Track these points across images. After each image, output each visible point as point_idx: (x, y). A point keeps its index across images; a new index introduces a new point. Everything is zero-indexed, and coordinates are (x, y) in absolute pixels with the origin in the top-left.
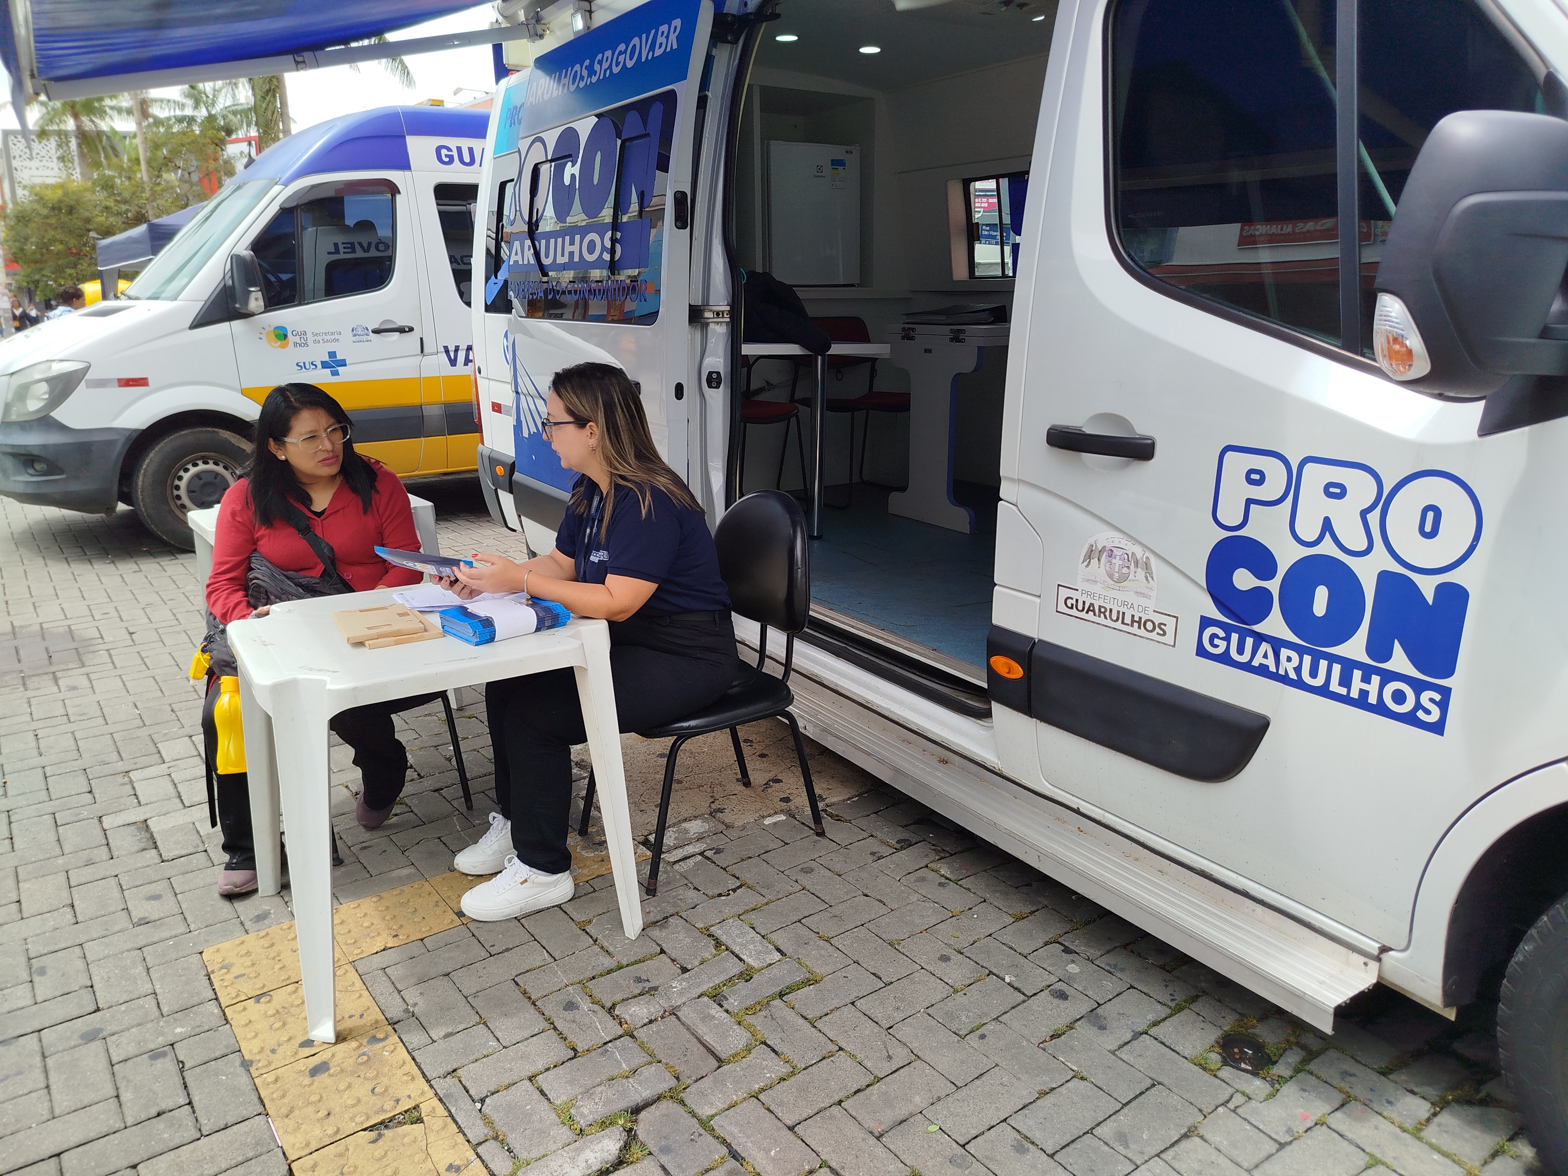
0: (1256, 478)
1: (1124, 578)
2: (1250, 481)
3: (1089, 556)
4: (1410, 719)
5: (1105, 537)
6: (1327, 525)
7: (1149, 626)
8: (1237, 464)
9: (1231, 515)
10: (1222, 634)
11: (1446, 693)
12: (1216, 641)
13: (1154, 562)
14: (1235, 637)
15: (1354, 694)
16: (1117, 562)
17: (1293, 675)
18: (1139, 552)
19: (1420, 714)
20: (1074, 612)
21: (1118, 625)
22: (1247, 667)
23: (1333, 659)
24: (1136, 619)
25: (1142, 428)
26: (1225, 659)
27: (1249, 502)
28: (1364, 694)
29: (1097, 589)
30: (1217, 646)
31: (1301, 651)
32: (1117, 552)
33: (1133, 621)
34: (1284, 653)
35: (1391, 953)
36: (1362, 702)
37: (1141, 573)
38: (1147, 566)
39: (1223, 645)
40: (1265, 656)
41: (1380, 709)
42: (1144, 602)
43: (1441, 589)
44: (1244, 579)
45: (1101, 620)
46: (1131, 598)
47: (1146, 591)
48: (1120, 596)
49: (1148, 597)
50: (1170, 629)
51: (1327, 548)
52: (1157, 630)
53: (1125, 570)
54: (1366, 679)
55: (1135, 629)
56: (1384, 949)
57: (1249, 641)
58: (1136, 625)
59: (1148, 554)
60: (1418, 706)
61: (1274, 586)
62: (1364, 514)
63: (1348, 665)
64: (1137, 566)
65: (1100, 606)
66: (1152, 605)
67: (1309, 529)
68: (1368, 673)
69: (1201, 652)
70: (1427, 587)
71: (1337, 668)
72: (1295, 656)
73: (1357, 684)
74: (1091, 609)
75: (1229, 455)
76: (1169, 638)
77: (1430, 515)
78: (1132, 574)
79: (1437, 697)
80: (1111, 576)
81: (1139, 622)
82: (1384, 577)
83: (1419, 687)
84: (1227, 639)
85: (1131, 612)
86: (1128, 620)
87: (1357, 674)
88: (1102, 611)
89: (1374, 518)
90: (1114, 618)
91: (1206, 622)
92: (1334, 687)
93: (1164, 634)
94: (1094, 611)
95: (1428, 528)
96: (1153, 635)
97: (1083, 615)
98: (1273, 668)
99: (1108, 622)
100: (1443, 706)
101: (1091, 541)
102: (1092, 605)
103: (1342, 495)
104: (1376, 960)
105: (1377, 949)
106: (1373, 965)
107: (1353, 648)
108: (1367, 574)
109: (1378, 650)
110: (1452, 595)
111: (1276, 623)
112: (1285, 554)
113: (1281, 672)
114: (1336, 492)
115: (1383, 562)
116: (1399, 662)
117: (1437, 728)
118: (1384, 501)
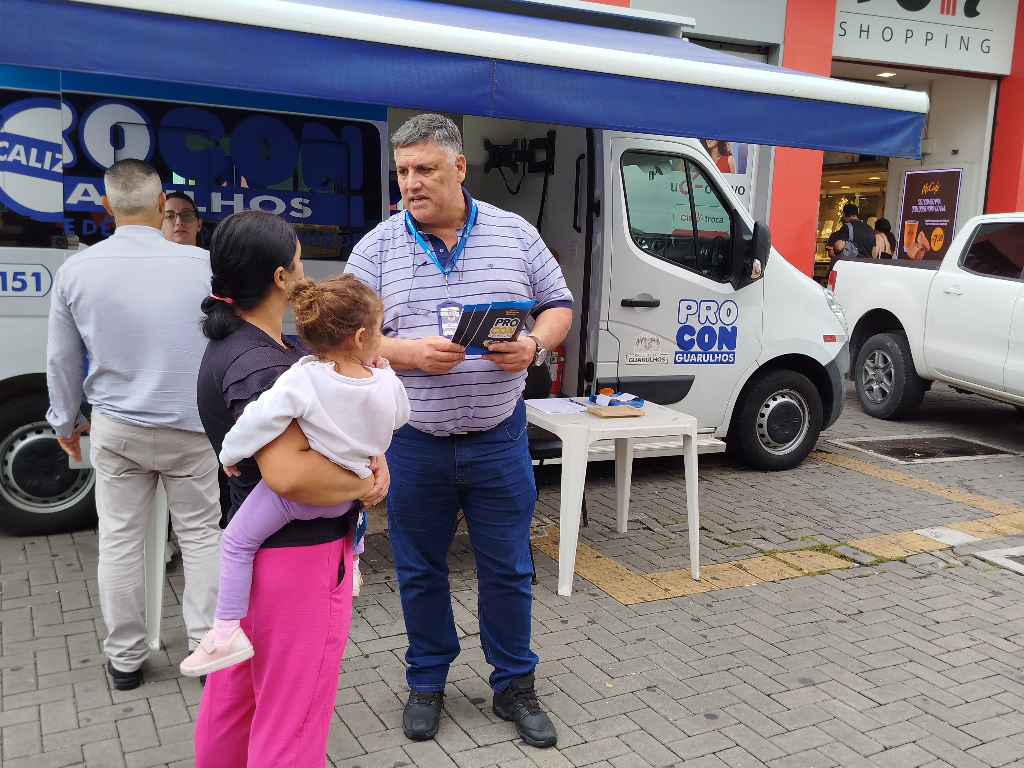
1: (650, 346)
2: (688, 309)
3: (638, 342)
4: (728, 362)
5: (643, 334)
6: (707, 318)
7: (659, 359)
8: (684, 304)
9: (683, 320)
10: (681, 355)
11: (734, 353)
12: (680, 358)
13: (660, 339)
15: (716, 361)
16: (648, 342)
17: (701, 361)
18: (654, 337)
19: (730, 360)
20: (633, 363)
21: (649, 362)
22: (689, 363)
23: (710, 353)
25: (655, 297)
26: (683, 362)
27: (688, 315)
29: (641, 352)
31: (703, 353)
32: (647, 338)
33: (654, 359)
36: (717, 362)
37: (656, 343)
38: (658, 341)
39: (681, 358)
41: (722, 362)
42: (657, 352)
43: (732, 328)
44: (687, 337)
45: (643, 363)
46: (653, 352)
47: (658, 349)
48: (649, 353)
49: (659, 350)
50: (666, 359)
51: (708, 324)
52: (662, 360)
53: (651, 344)
55: (655, 362)
57: (689, 355)
59: (658, 337)
60: (729, 358)
61: (695, 337)
62: (715, 313)
63: (714, 353)
64: (654, 341)
66: (660, 352)
67: (703, 320)
68: (718, 354)
69: (676, 362)
70: (729, 328)
72: (701, 355)
74: (639, 360)
75: (682, 302)
76: (666, 362)
78: (653, 345)
79: (733, 355)
80: (646, 347)
81: (656, 359)
82: (721, 328)
83: (729, 353)
85: (654, 357)
87: (716, 355)
88: (643, 359)
89: (717, 314)
91: (677, 353)
92: (711, 360)
93: (664, 361)
95: (728, 314)
96: (661, 362)
98: (695, 361)
100: (734, 356)
101: (639, 337)
103: (710, 309)
104: (714, 432)
105: (714, 429)
106: (713, 434)
107: (715, 349)
108: (716, 328)
109: (720, 347)
110: (734, 329)
111: (696, 348)
112: (698, 328)
113: (698, 361)
114: (708, 308)
115: (720, 324)
116: (725, 349)
117: (733, 363)
118: (719, 309)
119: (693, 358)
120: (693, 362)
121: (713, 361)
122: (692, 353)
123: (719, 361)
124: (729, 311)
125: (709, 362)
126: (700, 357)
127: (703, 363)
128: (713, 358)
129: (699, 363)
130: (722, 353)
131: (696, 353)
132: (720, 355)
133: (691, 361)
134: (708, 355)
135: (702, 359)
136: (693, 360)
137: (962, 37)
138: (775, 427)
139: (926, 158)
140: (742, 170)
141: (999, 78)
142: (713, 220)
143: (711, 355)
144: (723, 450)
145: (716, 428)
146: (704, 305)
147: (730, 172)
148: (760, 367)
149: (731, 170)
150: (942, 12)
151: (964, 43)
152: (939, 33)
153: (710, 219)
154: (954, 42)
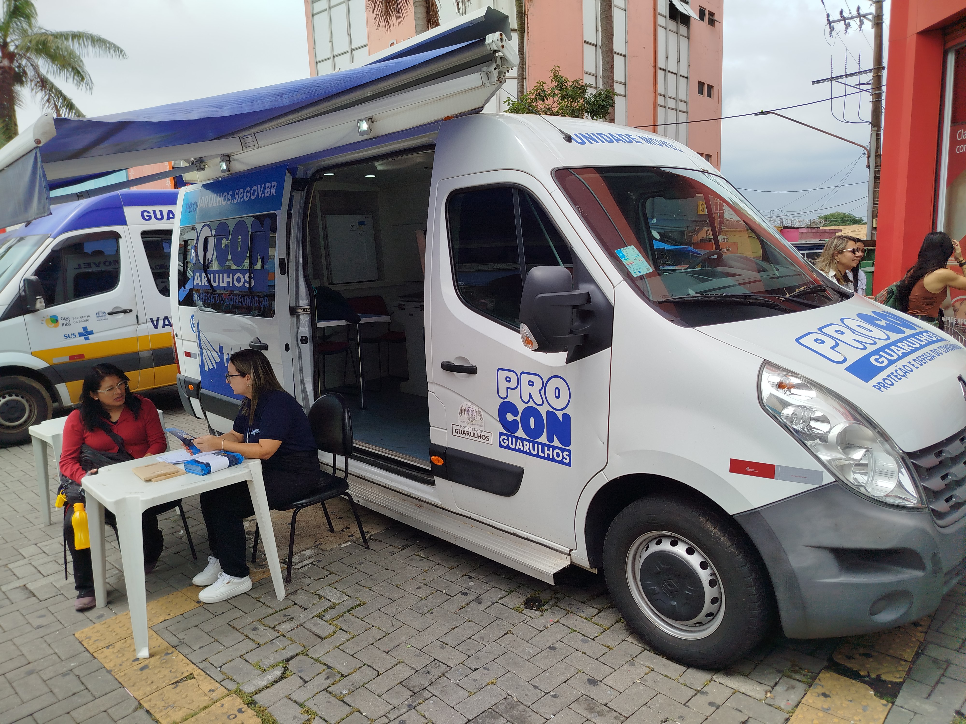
0: (508, 380)
1: (473, 420)
2: (507, 381)
3: (461, 412)
4: (561, 462)
5: (466, 404)
6: (530, 396)
7: (484, 437)
8: (503, 375)
9: (503, 393)
10: (506, 438)
11: (569, 451)
12: (505, 441)
13: (482, 412)
14: (510, 438)
15: (546, 455)
16: (470, 413)
18: (477, 409)
19: (564, 460)
20: (458, 435)
21: (474, 438)
22: (514, 450)
24: (479, 435)
25: (472, 362)
26: (508, 447)
27: (508, 388)
28: (548, 455)
29: (465, 425)
30: (505, 443)
31: (529, 441)
32: (470, 410)
33: (478, 436)
34: (525, 443)
35: (573, 551)
36: (548, 458)
37: (479, 417)
38: (480, 414)
39: (507, 442)
40: (520, 445)
41: (553, 460)
42: (481, 428)
43: (563, 416)
44: (510, 417)
45: (468, 437)
46: (477, 427)
47: (481, 424)
48: (474, 427)
49: (482, 426)
50: (490, 438)
51: (531, 404)
52: (486, 439)
54: (548, 450)
55: (479, 439)
56: (571, 550)
57: (514, 440)
58: (479, 437)
59: (480, 410)
60: (563, 457)
61: (518, 418)
62: (540, 391)
63: (543, 445)
64: (477, 415)
65: (467, 432)
66: (483, 429)
67: (526, 398)
68: (549, 447)
69: (501, 446)
70: (559, 414)
71: (540, 446)
72: (527, 443)
73: (546, 452)
75: (500, 372)
76: (490, 442)
77: (557, 390)
78: (476, 418)
79: (568, 453)
80: (469, 419)
81: (480, 436)
82: (548, 412)
83: (563, 450)
84: (508, 440)
85: (477, 433)
86: (477, 436)
88: (468, 433)
89: (543, 392)
90: (472, 436)
91: (501, 434)
92: (540, 454)
93: (489, 440)
94: (465, 433)
95: (557, 395)
96: (485, 441)
97: (461, 435)
98: (522, 449)
99: (470, 438)
100: (569, 456)
101: (461, 406)
102: (464, 431)
103: (533, 385)
104: (569, 555)
105: (569, 550)
107: (543, 439)
108: (543, 411)
110: (567, 417)
113: (525, 450)
114: (531, 384)
115: (547, 407)
116: (556, 443)
117: (569, 464)
118: (544, 386)
120: (520, 450)
123: (551, 457)
125: (537, 456)
127: (530, 454)
128: (543, 451)
129: (525, 453)
130: (554, 448)
131: (523, 440)
132: (551, 449)
133: (517, 448)
134: (536, 445)
135: (529, 449)
136: (520, 447)
146: (525, 378)
148: (609, 482)
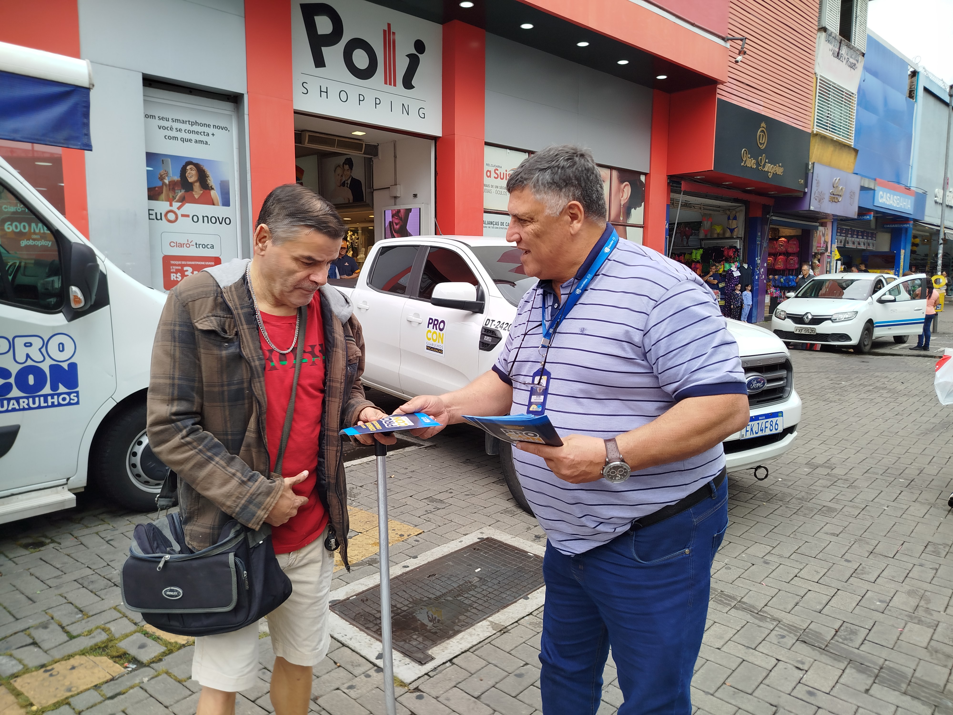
4: (69, 404)
6: (28, 356)
11: (77, 392)
15: (50, 404)
17: (26, 407)
19: (72, 401)
22: (6, 411)
23: (39, 396)
34: (21, 401)
35: (71, 478)
36: (53, 405)
41: (59, 405)
43: (69, 365)
57: (5, 402)
60: (70, 399)
61: (12, 380)
62: (40, 350)
63: (45, 396)
67: (21, 359)
68: (52, 396)
70: (65, 366)
72: (26, 401)
73: (50, 401)
79: (75, 395)
82: (51, 367)
83: (69, 394)
87: (49, 398)
89: (43, 350)
92: (43, 404)
95: (61, 349)
98: (17, 407)
100: (77, 396)
103: (30, 346)
104: (66, 484)
105: (65, 480)
106: (65, 486)
107: (47, 390)
108: (45, 367)
109: (54, 387)
110: (73, 367)
111: (15, 392)
112: (14, 369)
113: (21, 407)
114: (28, 345)
115: (49, 362)
116: (62, 389)
117: (77, 403)
118: (45, 344)
119: (13, 404)
120: (14, 410)
121: (46, 405)
122: (9, 400)
123: (56, 403)
124: (61, 346)
125: (39, 407)
126: (24, 402)
127: (30, 408)
128: (46, 401)
129: (24, 409)
130: (59, 395)
131: (17, 399)
132: (56, 397)
133: (10, 408)
134: (37, 399)
135: (28, 404)
136: (14, 407)
137: (403, 104)
138: (151, 464)
139: (398, 200)
140: (226, 203)
141: (435, 139)
142: (204, 246)
143: (42, 399)
144: (74, 505)
145: (68, 479)
146: (19, 343)
147: (214, 204)
148: (117, 404)
149: (215, 202)
150: (386, 83)
151: (405, 109)
152: (385, 100)
153: (201, 246)
154: (397, 107)
